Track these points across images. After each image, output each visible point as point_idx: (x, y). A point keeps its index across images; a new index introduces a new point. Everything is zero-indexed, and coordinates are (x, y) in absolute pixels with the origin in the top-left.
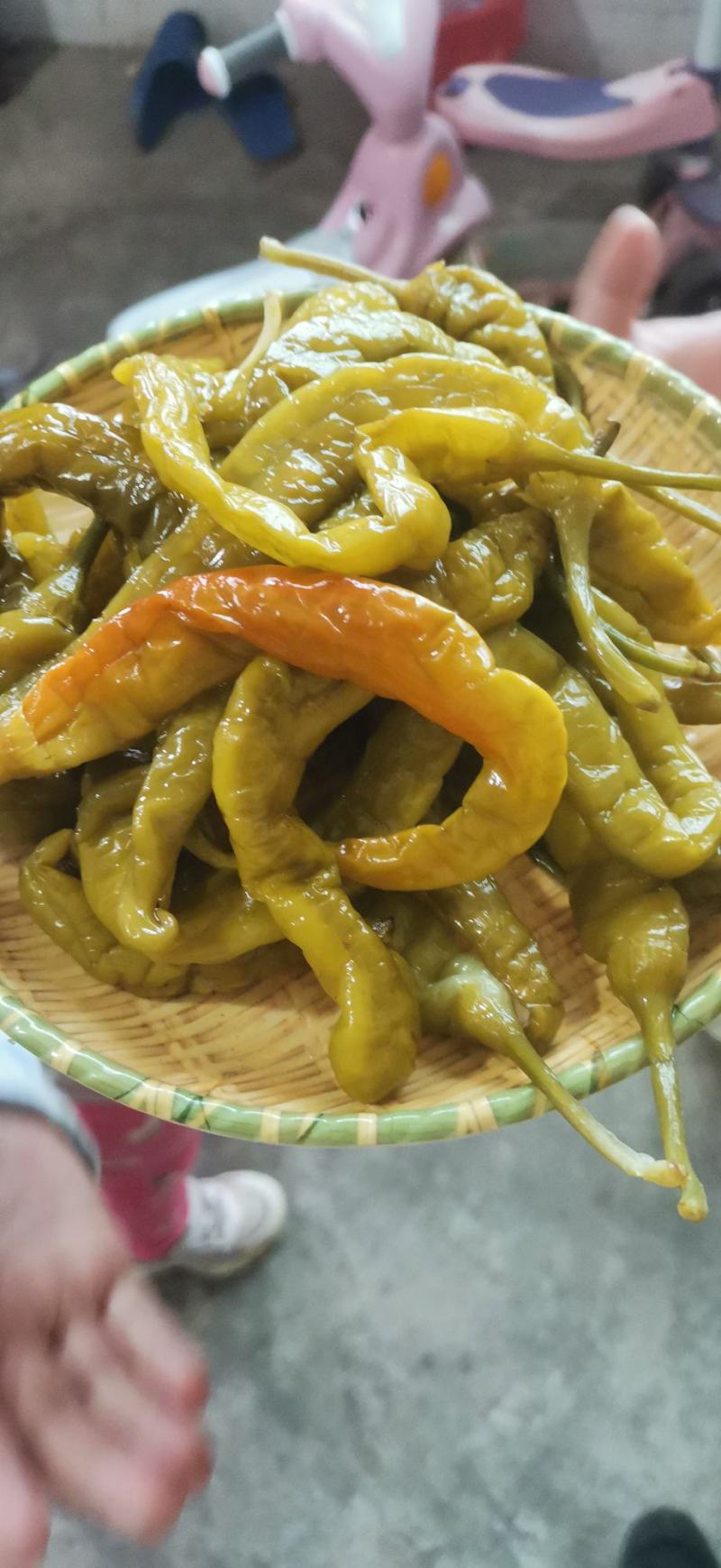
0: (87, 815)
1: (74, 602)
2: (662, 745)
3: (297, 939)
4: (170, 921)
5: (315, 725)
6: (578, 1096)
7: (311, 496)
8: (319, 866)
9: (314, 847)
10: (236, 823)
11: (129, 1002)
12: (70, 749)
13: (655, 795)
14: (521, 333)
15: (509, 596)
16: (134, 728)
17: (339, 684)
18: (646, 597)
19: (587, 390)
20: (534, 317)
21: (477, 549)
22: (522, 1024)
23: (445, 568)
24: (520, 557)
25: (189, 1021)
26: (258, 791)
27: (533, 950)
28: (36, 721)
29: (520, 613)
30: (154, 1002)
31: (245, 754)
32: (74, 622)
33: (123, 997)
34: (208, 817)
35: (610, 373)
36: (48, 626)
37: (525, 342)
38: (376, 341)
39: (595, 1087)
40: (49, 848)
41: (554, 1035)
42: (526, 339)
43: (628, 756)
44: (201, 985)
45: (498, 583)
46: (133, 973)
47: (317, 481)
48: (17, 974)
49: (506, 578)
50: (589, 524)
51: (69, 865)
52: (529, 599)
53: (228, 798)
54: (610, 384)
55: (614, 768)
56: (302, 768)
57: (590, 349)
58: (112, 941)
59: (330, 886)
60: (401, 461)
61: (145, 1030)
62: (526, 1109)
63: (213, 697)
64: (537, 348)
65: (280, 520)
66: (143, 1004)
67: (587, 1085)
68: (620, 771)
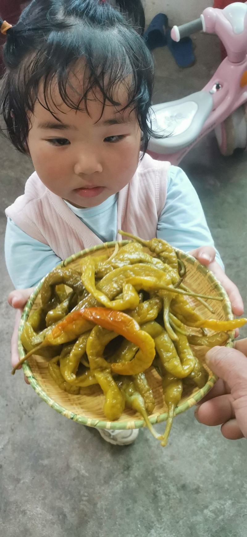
0: (63, 353)
1: (66, 309)
2: (183, 350)
3: (101, 384)
4: (74, 376)
5: (108, 338)
6: (153, 424)
7: (114, 292)
8: (106, 368)
9: (105, 364)
10: (90, 357)
11: (67, 395)
12: (60, 341)
13: (179, 360)
14: (171, 254)
15: (152, 315)
16: (72, 337)
17: (112, 331)
18: (184, 317)
19: (186, 267)
20: (175, 250)
21: (146, 305)
22: (146, 408)
23: (138, 309)
24: (155, 307)
25: (79, 400)
26: (94, 351)
27: (151, 391)
28: (53, 335)
29: (154, 319)
30: (72, 395)
31: (92, 343)
32: (66, 313)
33: (66, 393)
34: (84, 356)
35: (191, 263)
36: (60, 314)
37: (171, 257)
38: (133, 259)
39: (157, 422)
40: (55, 360)
41: (153, 410)
42: (171, 256)
43: (175, 351)
44: (81, 392)
45: (149, 312)
46: (68, 388)
47: (115, 289)
48: (44, 386)
49: (151, 312)
50: (171, 301)
51: (58, 364)
52: (156, 315)
53: (89, 352)
54: (191, 266)
55: (171, 354)
56: (104, 348)
57: (186, 258)
58: (64, 381)
59: (108, 373)
60: (131, 288)
61: (69, 401)
62: (142, 425)
63: (88, 332)
64: (174, 258)
65: (103, 299)
66: (70, 395)
67: (155, 421)
68: (172, 354)
